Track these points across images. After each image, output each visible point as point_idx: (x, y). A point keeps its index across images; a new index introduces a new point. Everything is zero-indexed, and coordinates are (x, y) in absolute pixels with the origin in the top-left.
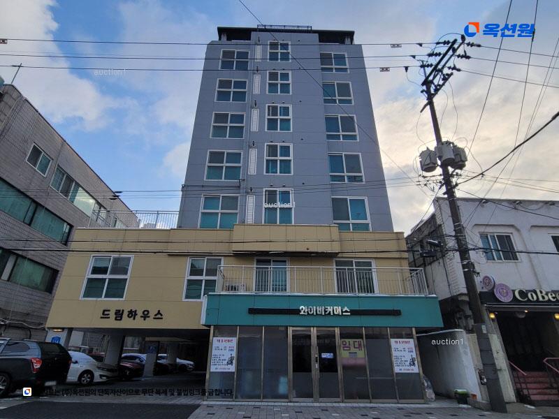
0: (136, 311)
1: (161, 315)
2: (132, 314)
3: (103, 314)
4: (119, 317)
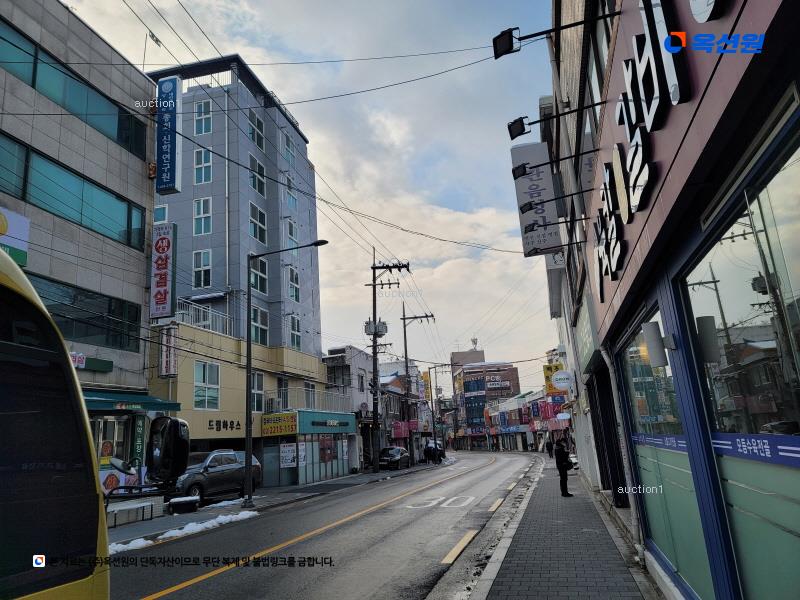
1: (240, 426)
3: (209, 425)
4: (218, 429)
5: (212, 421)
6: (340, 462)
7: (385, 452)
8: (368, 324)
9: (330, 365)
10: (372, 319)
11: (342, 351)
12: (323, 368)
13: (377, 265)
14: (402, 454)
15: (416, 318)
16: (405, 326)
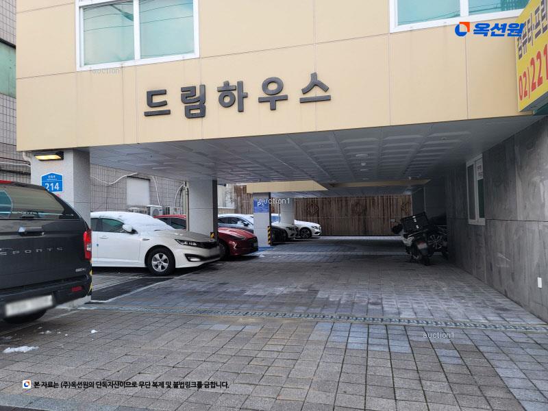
0: (240, 84)
1: (325, 89)
2: (232, 95)
3: (150, 103)
4: (195, 109)
5: (164, 93)
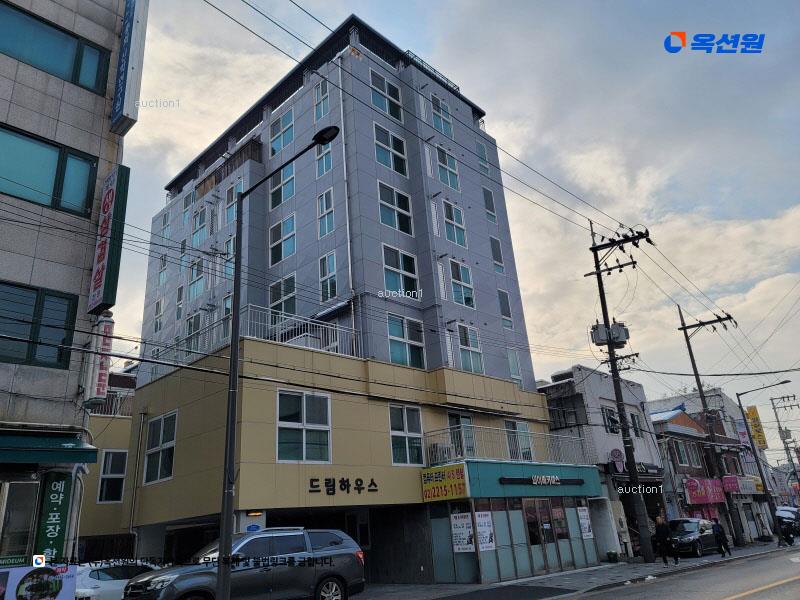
0: (348, 480)
1: (376, 486)
2: (345, 485)
3: (312, 486)
4: (331, 490)
5: (317, 480)
6: (576, 544)
7: (676, 526)
8: (595, 328)
9: (554, 396)
10: (602, 322)
11: (569, 375)
12: (539, 400)
13: (598, 243)
14: (702, 531)
15: (702, 324)
16: (687, 339)
